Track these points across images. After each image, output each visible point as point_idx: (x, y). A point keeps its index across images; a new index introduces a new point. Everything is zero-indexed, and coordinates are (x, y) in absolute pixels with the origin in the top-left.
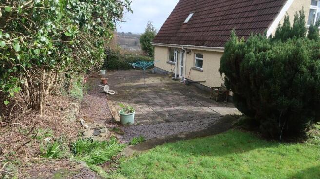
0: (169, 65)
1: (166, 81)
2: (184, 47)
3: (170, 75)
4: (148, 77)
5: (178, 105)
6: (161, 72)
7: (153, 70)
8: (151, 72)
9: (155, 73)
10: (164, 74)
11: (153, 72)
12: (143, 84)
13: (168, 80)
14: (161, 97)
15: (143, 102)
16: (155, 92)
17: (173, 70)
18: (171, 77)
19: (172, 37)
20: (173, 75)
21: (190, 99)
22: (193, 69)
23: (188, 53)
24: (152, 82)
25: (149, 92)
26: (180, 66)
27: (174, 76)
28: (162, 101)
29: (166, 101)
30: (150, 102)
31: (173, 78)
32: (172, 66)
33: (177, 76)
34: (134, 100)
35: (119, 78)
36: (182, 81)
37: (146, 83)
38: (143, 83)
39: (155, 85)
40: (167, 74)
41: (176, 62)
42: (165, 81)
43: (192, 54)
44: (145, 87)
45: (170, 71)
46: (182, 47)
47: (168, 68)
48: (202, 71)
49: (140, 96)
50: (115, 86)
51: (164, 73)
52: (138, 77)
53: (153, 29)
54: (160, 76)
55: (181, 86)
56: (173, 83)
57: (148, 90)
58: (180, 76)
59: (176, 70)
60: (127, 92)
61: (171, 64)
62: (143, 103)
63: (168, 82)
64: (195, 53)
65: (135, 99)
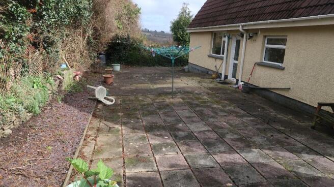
0: (213, 60)
1: (207, 84)
2: (243, 26)
3: (214, 76)
4: (179, 77)
5: (248, 145)
6: (198, 70)
7: (186, 68)
8: (183, 71)
9: (189, 72)
10: (204, 73)
11: (186, 70)
12: (169, 88)
13: (211, 83)
14: (202, 116)
15: (164, 128)
16: (191, 105)
17: (218, 67)
18: (214, 78)
19: (219, 16)
20: (219, 76)
21: (266, 126)
22: (260, 64)
23: (251, 37)
24: (185, 85)
25: (180, 103)
26: (232, 61)
27: (220, 78)
28: (206, 128)
29: (215, 128)
30: (179, 130)
31: (218, 79)
32: (218, 60)
33: (226, 77)
34: (146, 121)
35: (135, 76)
36: (236, 86)
37: (175, 85)
38: (170, 86)
39: (189, 90)
40: (207, 73)
41: (225, 56)
42: (205, 85)
43: (260, 38)
44: (172, 93)
45: (214, 69)
46: (240, 27)
47: (210, 64)
48: (283, 69)
49: (160, 112)
50: (123, 88)
51: (202, 72)
52: (164, 77)
53: (189, 14)
54: (198, 76)
55: (237, 95)
56: (220, 89)
57: (178, 100)
58: (230, 78)
59: (224, 67)
60: (138, 100)
61: (216, 58)
62: (163, 132)
63: (211, 85)
64: (265, 37)
65: (149, 118)
